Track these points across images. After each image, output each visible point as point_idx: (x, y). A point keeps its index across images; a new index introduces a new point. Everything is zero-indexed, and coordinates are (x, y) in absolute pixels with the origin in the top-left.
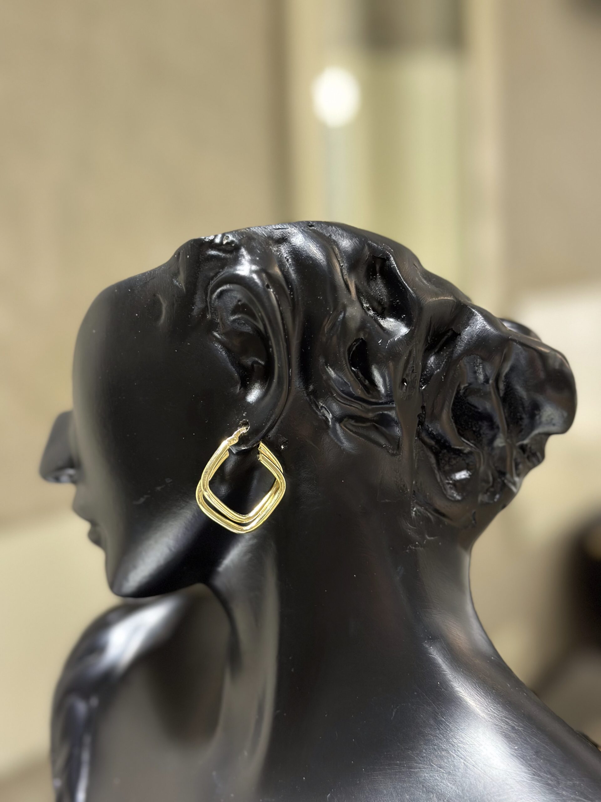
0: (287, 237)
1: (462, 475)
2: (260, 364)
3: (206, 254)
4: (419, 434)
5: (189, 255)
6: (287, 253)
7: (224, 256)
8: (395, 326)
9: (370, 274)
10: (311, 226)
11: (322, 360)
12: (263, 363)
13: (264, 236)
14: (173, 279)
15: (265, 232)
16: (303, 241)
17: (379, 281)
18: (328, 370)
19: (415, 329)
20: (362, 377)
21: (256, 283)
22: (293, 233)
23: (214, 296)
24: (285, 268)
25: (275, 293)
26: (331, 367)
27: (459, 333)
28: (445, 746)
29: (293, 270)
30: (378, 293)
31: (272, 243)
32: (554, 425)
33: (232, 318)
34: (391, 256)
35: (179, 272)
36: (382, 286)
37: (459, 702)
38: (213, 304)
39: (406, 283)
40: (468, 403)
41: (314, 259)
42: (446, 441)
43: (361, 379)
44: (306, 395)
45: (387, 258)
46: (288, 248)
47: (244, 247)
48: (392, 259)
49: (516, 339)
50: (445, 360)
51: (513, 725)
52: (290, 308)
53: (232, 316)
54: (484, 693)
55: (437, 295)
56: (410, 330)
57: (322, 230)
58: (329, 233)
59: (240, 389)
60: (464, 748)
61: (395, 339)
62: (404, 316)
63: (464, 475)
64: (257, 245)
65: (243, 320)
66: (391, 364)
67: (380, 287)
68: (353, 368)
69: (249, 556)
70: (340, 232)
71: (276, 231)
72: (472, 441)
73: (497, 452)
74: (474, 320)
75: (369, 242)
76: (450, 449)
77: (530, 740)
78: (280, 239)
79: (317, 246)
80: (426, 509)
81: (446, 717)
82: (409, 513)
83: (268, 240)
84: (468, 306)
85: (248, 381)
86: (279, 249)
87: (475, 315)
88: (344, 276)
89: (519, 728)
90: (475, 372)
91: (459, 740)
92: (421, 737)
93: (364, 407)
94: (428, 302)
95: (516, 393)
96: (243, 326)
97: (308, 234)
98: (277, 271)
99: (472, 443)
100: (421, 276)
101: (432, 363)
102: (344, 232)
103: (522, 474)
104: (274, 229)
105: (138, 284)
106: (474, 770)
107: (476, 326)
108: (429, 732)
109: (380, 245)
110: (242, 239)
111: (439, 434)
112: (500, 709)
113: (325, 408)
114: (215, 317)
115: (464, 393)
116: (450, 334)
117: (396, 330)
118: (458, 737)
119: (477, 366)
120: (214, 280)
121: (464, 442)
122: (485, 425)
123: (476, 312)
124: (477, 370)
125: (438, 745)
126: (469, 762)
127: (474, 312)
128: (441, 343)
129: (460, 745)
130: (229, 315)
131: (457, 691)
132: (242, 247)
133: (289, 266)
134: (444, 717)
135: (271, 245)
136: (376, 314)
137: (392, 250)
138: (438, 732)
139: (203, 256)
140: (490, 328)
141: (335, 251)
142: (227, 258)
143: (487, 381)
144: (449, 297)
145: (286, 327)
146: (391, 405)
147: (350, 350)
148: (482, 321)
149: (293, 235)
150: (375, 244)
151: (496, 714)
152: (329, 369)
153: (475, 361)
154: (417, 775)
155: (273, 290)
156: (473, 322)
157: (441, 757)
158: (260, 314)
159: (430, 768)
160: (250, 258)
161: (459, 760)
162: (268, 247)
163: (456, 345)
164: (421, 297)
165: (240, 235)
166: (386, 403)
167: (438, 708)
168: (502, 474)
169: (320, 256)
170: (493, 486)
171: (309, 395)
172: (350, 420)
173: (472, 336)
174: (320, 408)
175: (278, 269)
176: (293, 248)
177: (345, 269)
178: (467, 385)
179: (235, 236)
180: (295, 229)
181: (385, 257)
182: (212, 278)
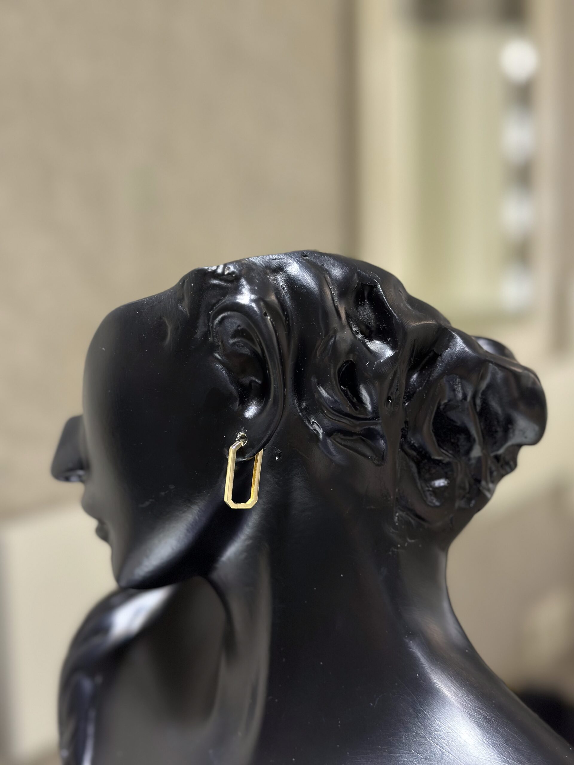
0: (283, 267)
1: (440, 483)
2: (257, 383)
3: (209, 283)
4: (402, 447)
5: (193, 283)
6: (283, 282)
7: (225, 285)
8: (381, 349)
9: (359, 300)
10: (305, 256)
11: (314, 380)
12: (260, 382)
13: (262, 266)
14: (178, 305)
15: (263, 262)
16: (298, 271)
17: (367, 307)
18: (319, 389)
19: (399, 352)
20: (350, 395)
21: (255, 311)
22: (288, 263)
23: (216, 321)
24: (281, 296)
25: (272, 320)
26: (322, 387)
27: (440, 354)
28: (423, 733)
29: (288, 298)
30: (366, 317)
31: (269, 273)
32: (526, 437)
33: (231, 341)
34: (378, 283)
35: (183, 299)
36: (370, 311)
37: (436, 693)
38: (215, 329)
39: (392, 309)
40: (447, 418)
41: (308, 288)
42: (427, 453)
43: (350, 397)
44: (299, 411)
45: (375, 285)
46: (285, 277)
47: (244, 278)
48: (379, 286)
49: (492, 360)
50: (427, 379)
51: (485, 715)
52: (286, 333)
53: (232, 340)
54: (458, 684)
55: (420, 320)
56: (396, 352)
57: (315, 260)
58: (322, 262)
59: (239, 406)
60: (441, 735)
61: (381, 361)
62: (390, 339)
63: (443, 483)
64: (256, 275)
65: (242, 344)
66: (377, 383)
67: (368, 312)
68: (342, 387)
69: (244, 555)
70: (332, 261)
71: (273, 261)
72: (451, 452)
73: (473, 462)
74: (454, 342)
75: (358, 270)
76: (430, 459)
77: (501, 729)
78: (276, 268)
79: (311, 276)
80: (407, 514)
81: (424, 706)
82: (392, 518)
83: (265, 269)
84: (448, 330)
85: (246, 398)
86: (276, 277)
87: (455, 338)
88: (335, 303)
89: (490, 718)
90: (454, 390)
91: (436, 729)
92: (402, 725)
93: (352, 422)
94: (411, 326)
95: (491, 409)
96: (242, 348)
97: (302, 264)
98: (273, 298)
99: (451, 454)
100: (405, 301)
101: (415, 381)
102: (335, 261)
103: (496, 480)
104: (271, 259)
105: (145, 307)
106: (450, 756)
107: (456, 348)
108: (408, 721)
109: (368, 273)
110: (243, 269)
111: (421, 447)
112: (474, 700)
113: (316, 423)
114: (216, 340)
115: (444, 409)
116: (431, 354)
117: (383, 352)
118: (435, 725)
119: (456, 385)
120: (216, 307)
121: (443, 453)
122: (462, 437)
123: (456, 335)
124: (457, 388)
125: (417, 733)
126: (444, 748)
127: (454, 335)
128: (424, 362)
129: (437, 732)
130: (229, 338)
131: (435, 683)
132: (242, 278)
133: (285, 294)
134: (423, 707)
135: (268, 274)
136: (364, 337)
137: (379, 278)
138: (417, 720)
139: (206, 285)
140: (468, 350)
141: (327, 280)
142: (228, 287)
143: (465, 397)
144: (431, 321)
145: (281, 351)
146: (376, 421)
147: (339, 371)
148: (461, 343)
149: (289, 265)
150: (363, 273)
151: (471, 705)
152: (321, 389)
153: (454, 380)
154: (396, 760)
155: (270, 317)
156: (453, 344)
157: (419, 743)
158: (258, 339)
159: (409, 753)
160: (249, 287)
161: (436, 746)
162: (266, 277)
163: (438, 365)
164: (406, 322)
165: (240, 266)
166: (372, 419)
167: (417, 698)
168: (478, 481)
169: (314, 285)
170: (469, 493)
171: (302, 411)
172: (339, 434)
173: (452, 358)
174: (312, 423)
175: (275, 297)
176: (288, 277)
177: (336, 296)
178: (446, 401)
179: (236, 267)
180: (290, 259)
181: (373, 285)
182: (214, 305)
